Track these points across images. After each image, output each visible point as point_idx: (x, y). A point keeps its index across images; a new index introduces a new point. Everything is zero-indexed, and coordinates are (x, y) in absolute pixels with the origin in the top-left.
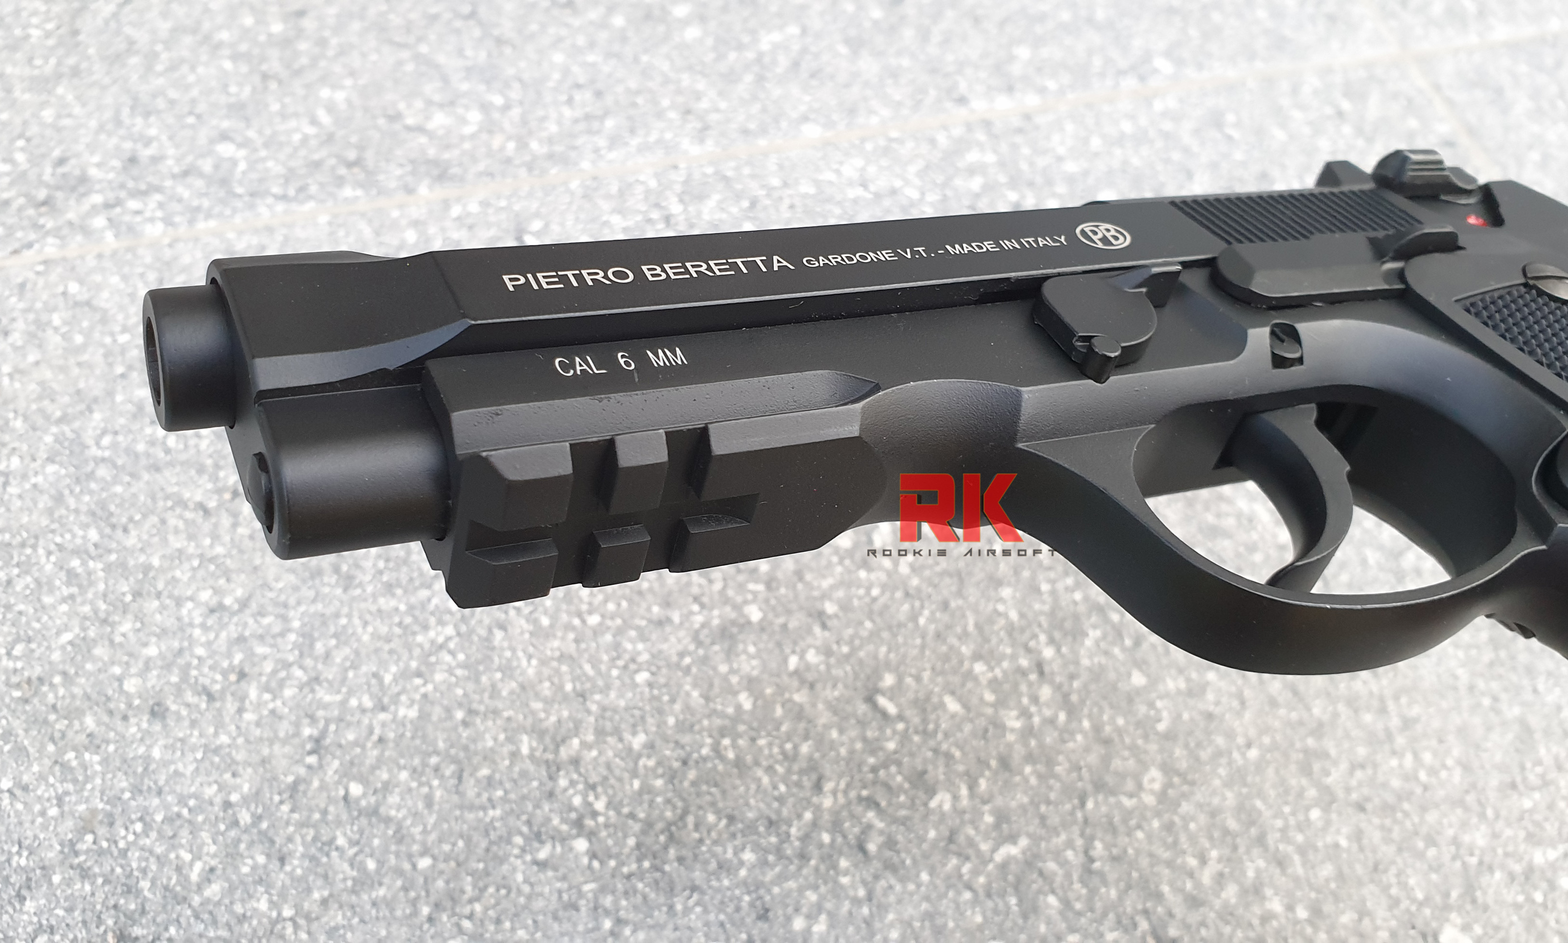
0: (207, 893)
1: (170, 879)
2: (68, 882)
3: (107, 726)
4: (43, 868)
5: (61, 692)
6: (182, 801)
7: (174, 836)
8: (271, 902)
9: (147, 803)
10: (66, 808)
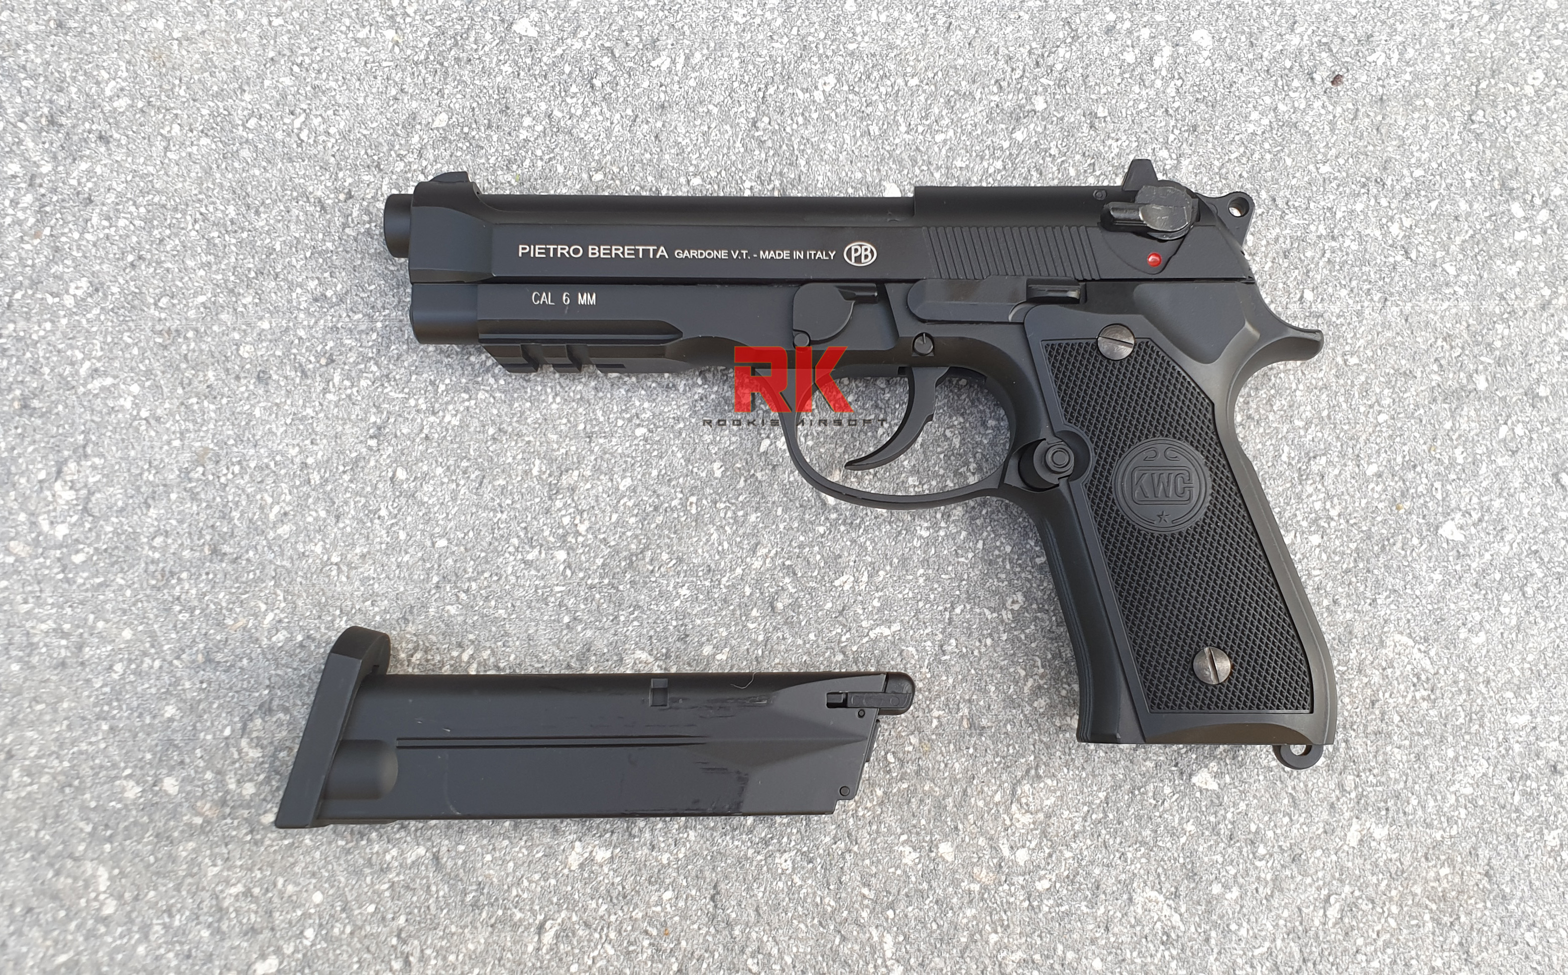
0: (280, 531)
1: (254, 514)
2: (181, 501)
3: (223, 381)
4: (165, 485)
5: (193, 345)
6: (272, 454)
7: (262, 482)
8: (324, 548)
9: (245, 451)
10: (186, 442)
